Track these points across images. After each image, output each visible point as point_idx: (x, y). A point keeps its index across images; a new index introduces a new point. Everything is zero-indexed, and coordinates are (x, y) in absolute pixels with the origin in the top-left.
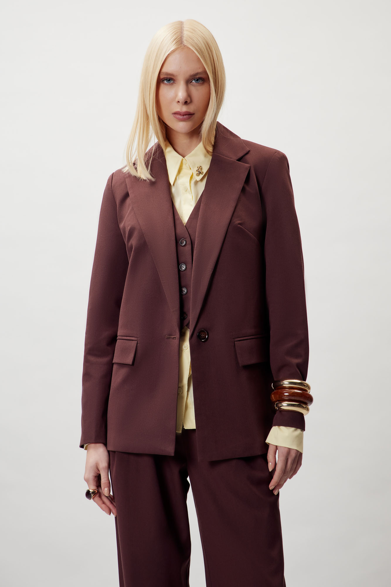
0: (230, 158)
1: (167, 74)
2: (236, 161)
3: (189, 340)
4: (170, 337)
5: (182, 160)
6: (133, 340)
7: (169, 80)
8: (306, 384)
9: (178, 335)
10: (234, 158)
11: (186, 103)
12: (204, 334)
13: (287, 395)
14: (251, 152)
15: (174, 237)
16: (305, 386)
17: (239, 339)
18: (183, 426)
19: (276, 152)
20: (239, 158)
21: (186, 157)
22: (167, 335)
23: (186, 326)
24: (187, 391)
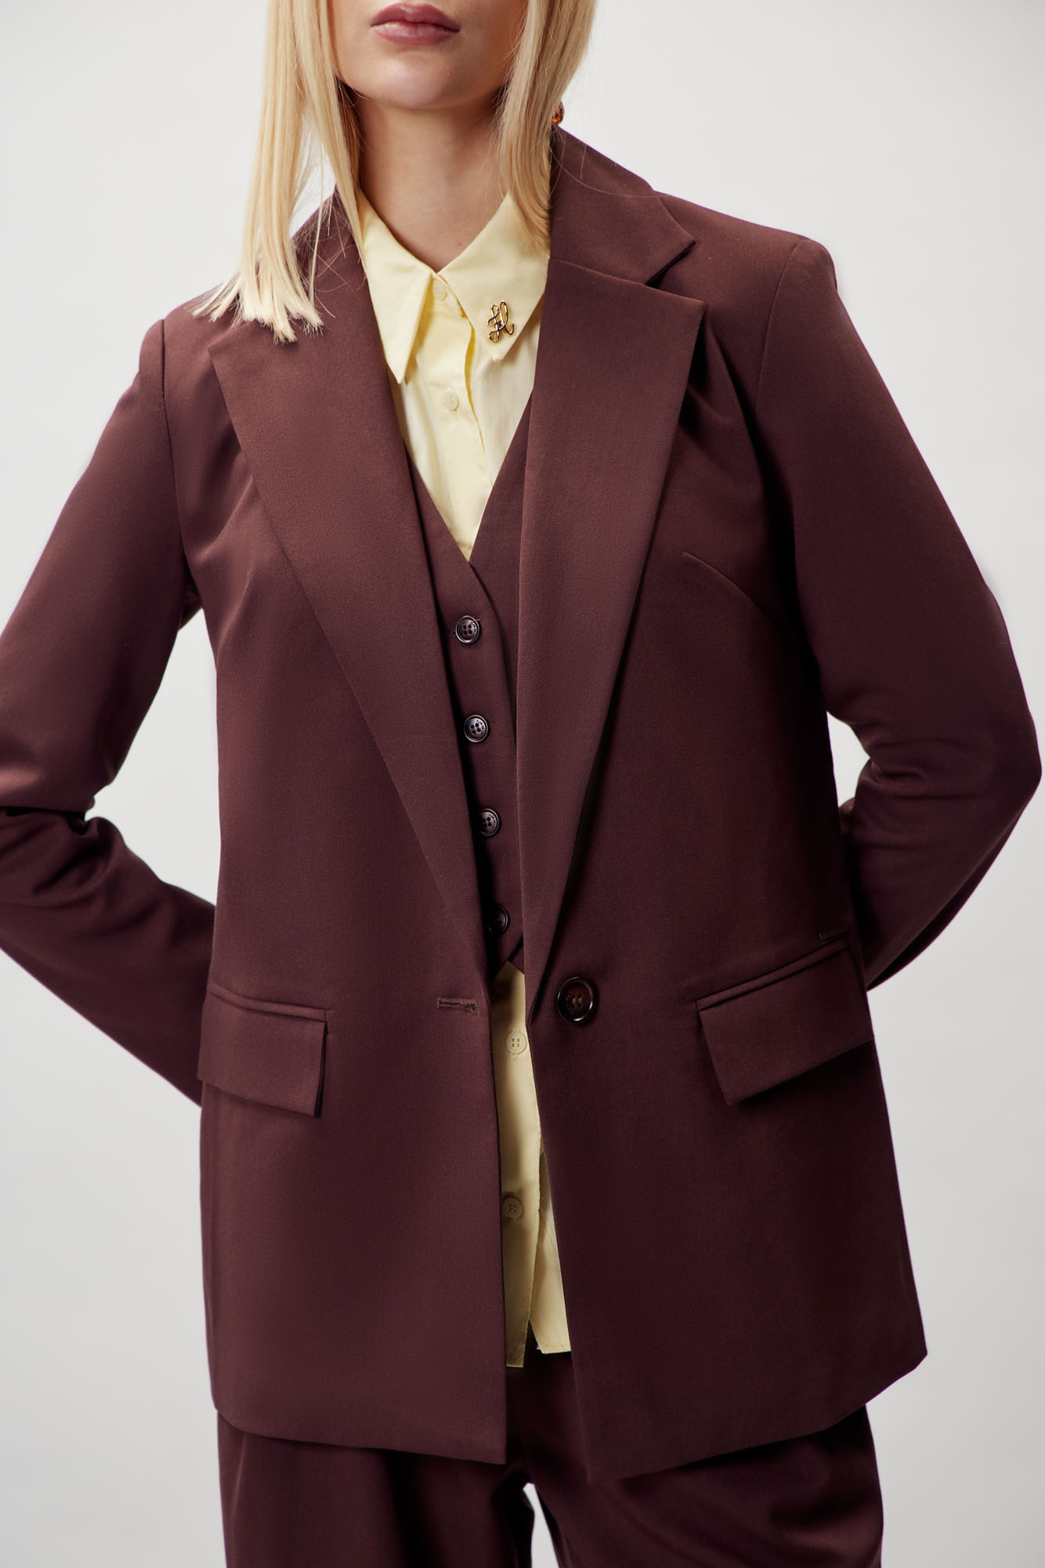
0: (622, 276)
2: (643, 285)
3: (527, 1026)
4: (454, 1001)
5: (432, 280)
6: (306, 1019)
9: (480, 999)
10: (632, 274)
12: (579, 996)
14: (699, 250)
15: (432, 609)
18: (532, 1342)
19: (795, 246)
20: (654, 272)
21: (444, 269)
22: (442, 997)
23: (508, 962)
24: (538, 1208)
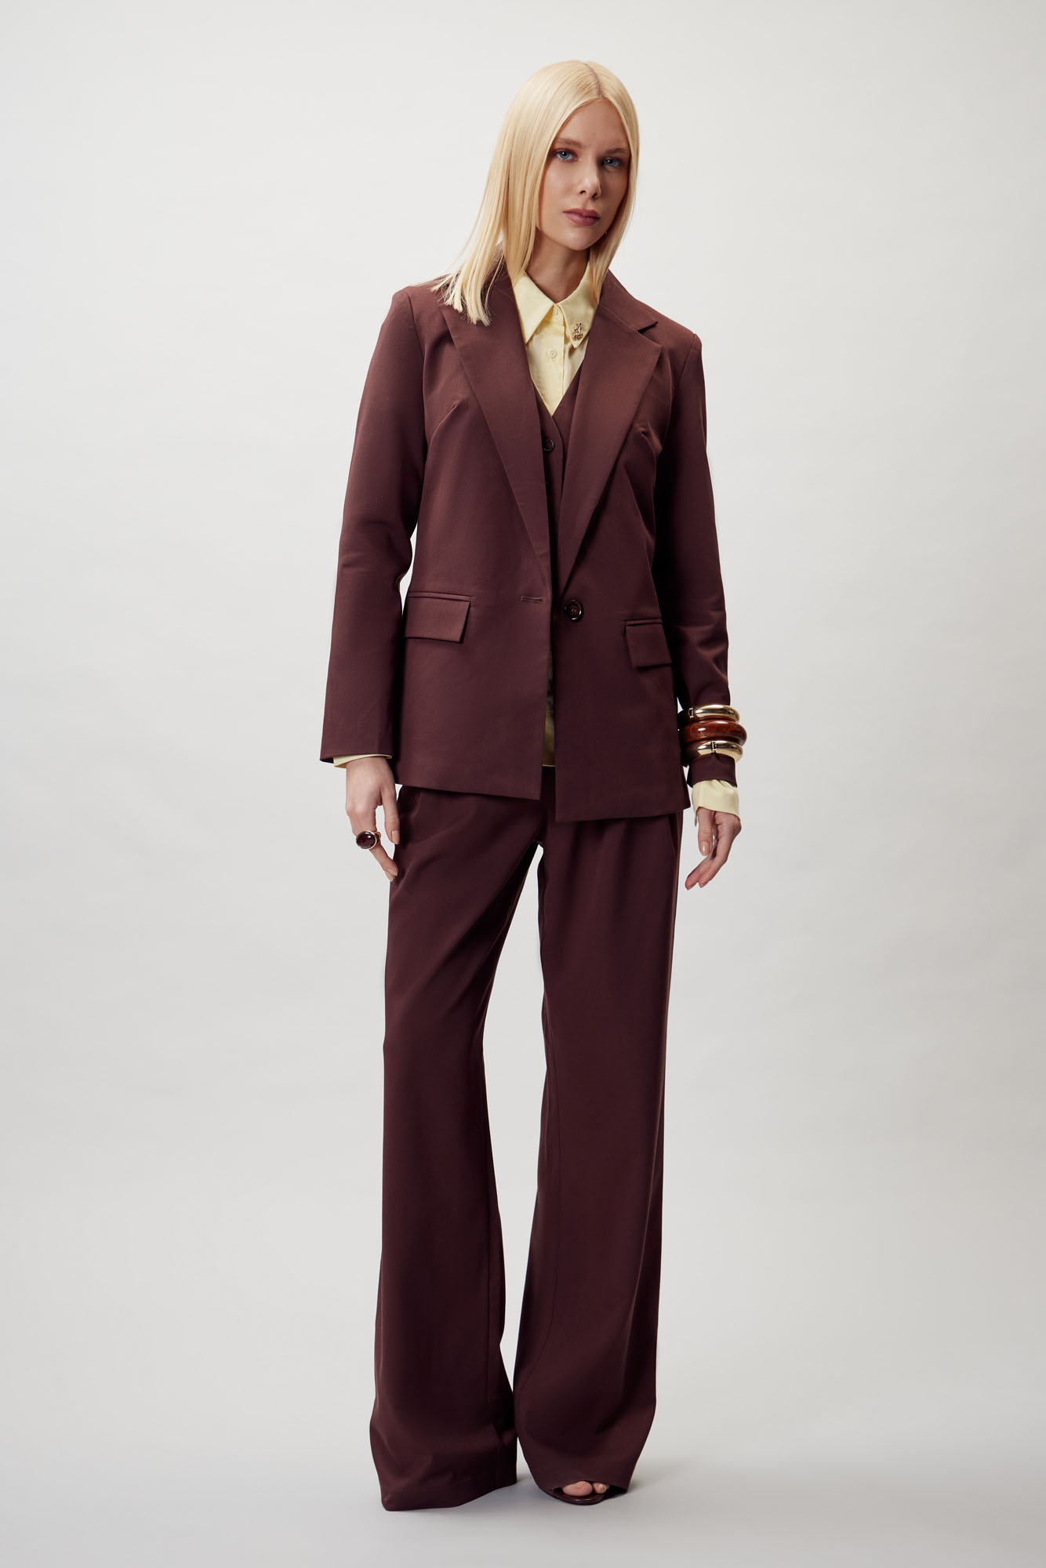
0: (628, 326)
1: (569, 142)
2: (637, 331)
4: (530, 598)
5: (553, 307)
6: (461, 601)
7: (565, 154)
8: (732, 710)
9: (547, 596)
10: (631, 326)
11: (594, 197)
12: (575, 609)
13: (703, 731)
14: (659, 326)
16: (729, 713)
17: (633, 622)
20: (641, 328)
21: (559, 303)
22: (524, 596)
